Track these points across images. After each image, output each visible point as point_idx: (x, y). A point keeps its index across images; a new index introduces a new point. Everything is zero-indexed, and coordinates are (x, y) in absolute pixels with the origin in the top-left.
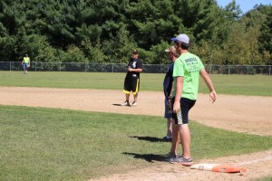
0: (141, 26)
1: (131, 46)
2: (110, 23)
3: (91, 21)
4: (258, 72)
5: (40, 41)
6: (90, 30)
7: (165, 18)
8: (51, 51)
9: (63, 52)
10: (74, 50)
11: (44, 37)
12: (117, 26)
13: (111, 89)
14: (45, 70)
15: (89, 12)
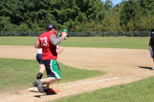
0: (59, 12)
1: (53, 22)
3: (31, 9)
6: (32, 14)
9: (17, 26)
10: (23, 25)
12: (46, 12)
15: (31, 4)
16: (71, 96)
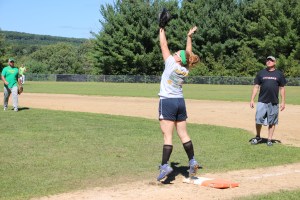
3: (214, 40)
12: (239, 43)
13: (211, 99)
16: (254, 196)
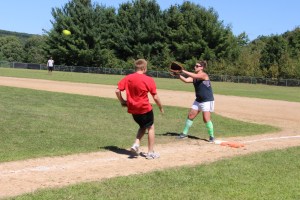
0: (179, 47)
1: (171, 60)
2: (157, 44)
3: (144, 41)
4: (259, 82)
5: (109, 53)
6: (143, 47)
7: (196, 41)
8: (116, 61)
9: (124, 62)
10: (131, 61)
11: (113, 51)
12: (162, 45)
14: (112, 73)
15: (144, 35)
